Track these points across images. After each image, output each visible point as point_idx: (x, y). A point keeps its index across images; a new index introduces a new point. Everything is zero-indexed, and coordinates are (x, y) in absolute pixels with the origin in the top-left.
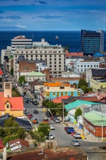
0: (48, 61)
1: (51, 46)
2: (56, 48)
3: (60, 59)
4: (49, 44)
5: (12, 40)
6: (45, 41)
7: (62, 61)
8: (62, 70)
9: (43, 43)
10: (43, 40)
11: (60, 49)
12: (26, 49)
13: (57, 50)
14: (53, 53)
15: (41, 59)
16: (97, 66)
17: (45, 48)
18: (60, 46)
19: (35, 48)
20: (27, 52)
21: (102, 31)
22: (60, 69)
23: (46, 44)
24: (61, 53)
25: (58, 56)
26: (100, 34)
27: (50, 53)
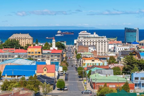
0: (98, 46)
1: (100, 37)
2: (103, 38)
3: (105, 45)
4: (98, 36)
5: (79, 34)
6: (96, 34)
7: (106, 46)
8: (106, 51)
9: (95, 35)
10: (95, 33)
11: (105, 39)
12: (84, 39)
13: (103, 40)
14: (100, 41)
15: (93, 45)
16: (128, 49)
17: (96, 38)
18: (105, 37)
19: (89, 38)
20: (85, 40)
21: (138, 28)
22: (105, 51)
23: (97, 36)
24: (106, 41)
25: (103, 43)
26: (136, 30)
27: (99, 41)
